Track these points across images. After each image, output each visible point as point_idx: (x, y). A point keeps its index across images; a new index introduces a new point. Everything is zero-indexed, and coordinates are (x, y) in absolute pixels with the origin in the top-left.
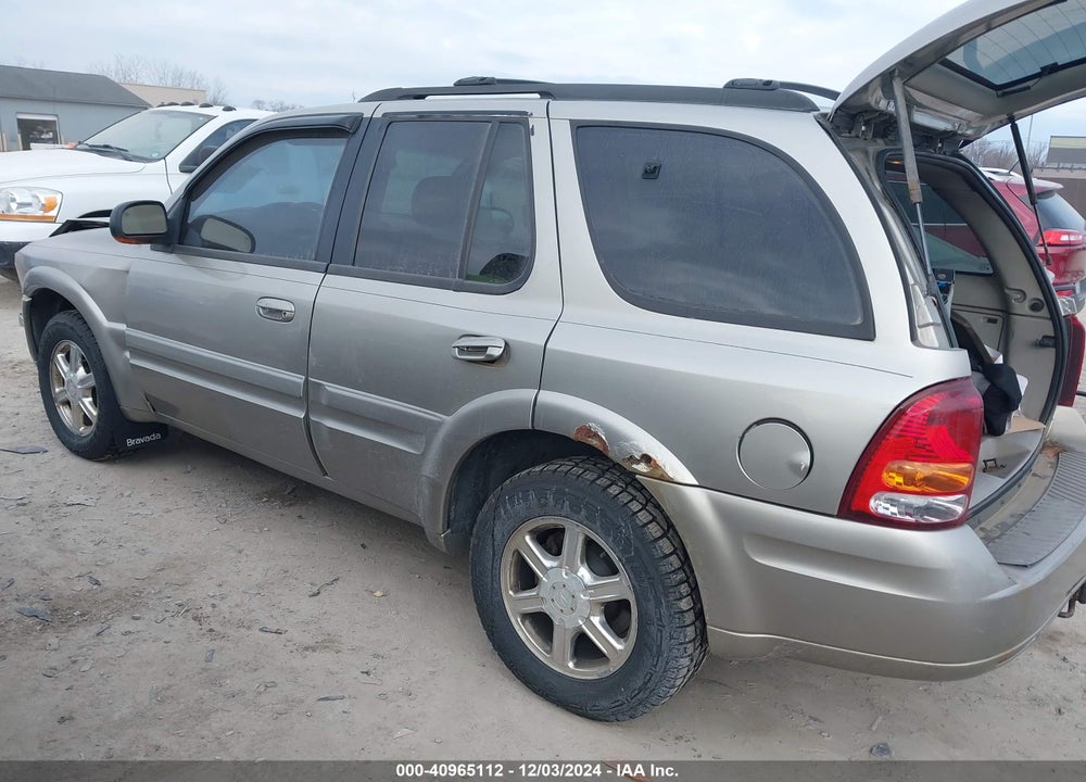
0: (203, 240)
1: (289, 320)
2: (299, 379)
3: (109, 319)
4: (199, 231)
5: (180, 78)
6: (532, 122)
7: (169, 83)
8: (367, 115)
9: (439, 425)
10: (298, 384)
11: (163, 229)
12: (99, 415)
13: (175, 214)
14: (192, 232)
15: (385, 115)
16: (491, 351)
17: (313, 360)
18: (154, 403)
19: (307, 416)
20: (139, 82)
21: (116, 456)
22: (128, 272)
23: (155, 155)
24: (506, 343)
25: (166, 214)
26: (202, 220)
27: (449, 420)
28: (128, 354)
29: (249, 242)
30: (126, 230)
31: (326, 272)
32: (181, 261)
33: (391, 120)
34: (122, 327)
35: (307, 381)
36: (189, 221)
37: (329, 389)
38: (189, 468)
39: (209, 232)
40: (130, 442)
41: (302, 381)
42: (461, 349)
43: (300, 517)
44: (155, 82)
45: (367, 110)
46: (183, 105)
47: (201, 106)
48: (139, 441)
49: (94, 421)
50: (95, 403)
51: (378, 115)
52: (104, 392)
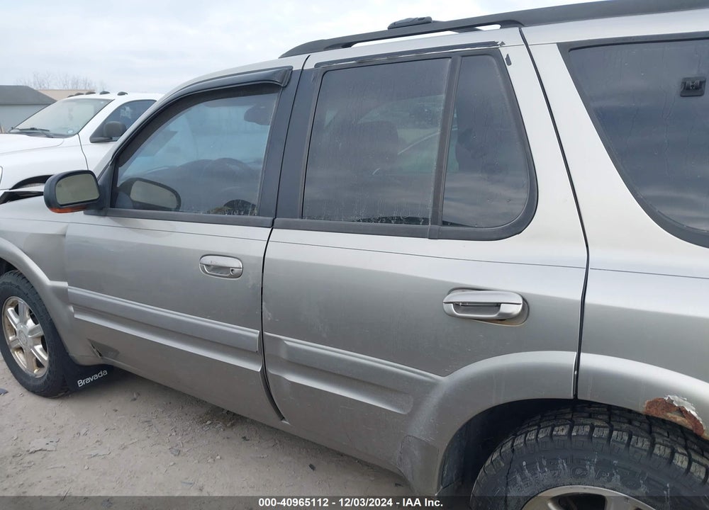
0: (133, 202)
1: (238, 276)
2: (254, 334)
3: (51, 279)
4: (129, 194)
5: (77, 83)
6: (504, 52)
7: (70, 87)
8: (297, 67)
9: (433, 385)
10: (253, 338)
11: (95, 195)
12: (50, 361)
13: (105, 179)
14: (122, 195)
15: (317, 65)
16: (505, 309)
17: (268, 316)
18: (101, 350)
19: (264, 370)
20: (50, 88)
21: (68, 392)
22: (64, 235)
23: (70, 132)
24: (524, 299)
25: (96, 180)
26: (130, 183)
27: (445, 380)
28: (72, 309)
29: (174, 198)
30: (61, 201)
31: (272, 226)
32: (116, 224)
33: (325, 70)
34: (64, 284)
35: (262, 334)
36: (118, 186)
37: (287, 343)
38: (135, 396)
39: (137, 194)
40: (81, 383)
41: (257, 336)
42: (456, 305)
43: (244, 438)
44: (61, 87)
45: (296, 63)
46: (87, 94)
47: (101, 94)
48: (89, 380)
49: (46, 365)
50: (45, 348)
51: (310, 65)
52: (52, 339)
